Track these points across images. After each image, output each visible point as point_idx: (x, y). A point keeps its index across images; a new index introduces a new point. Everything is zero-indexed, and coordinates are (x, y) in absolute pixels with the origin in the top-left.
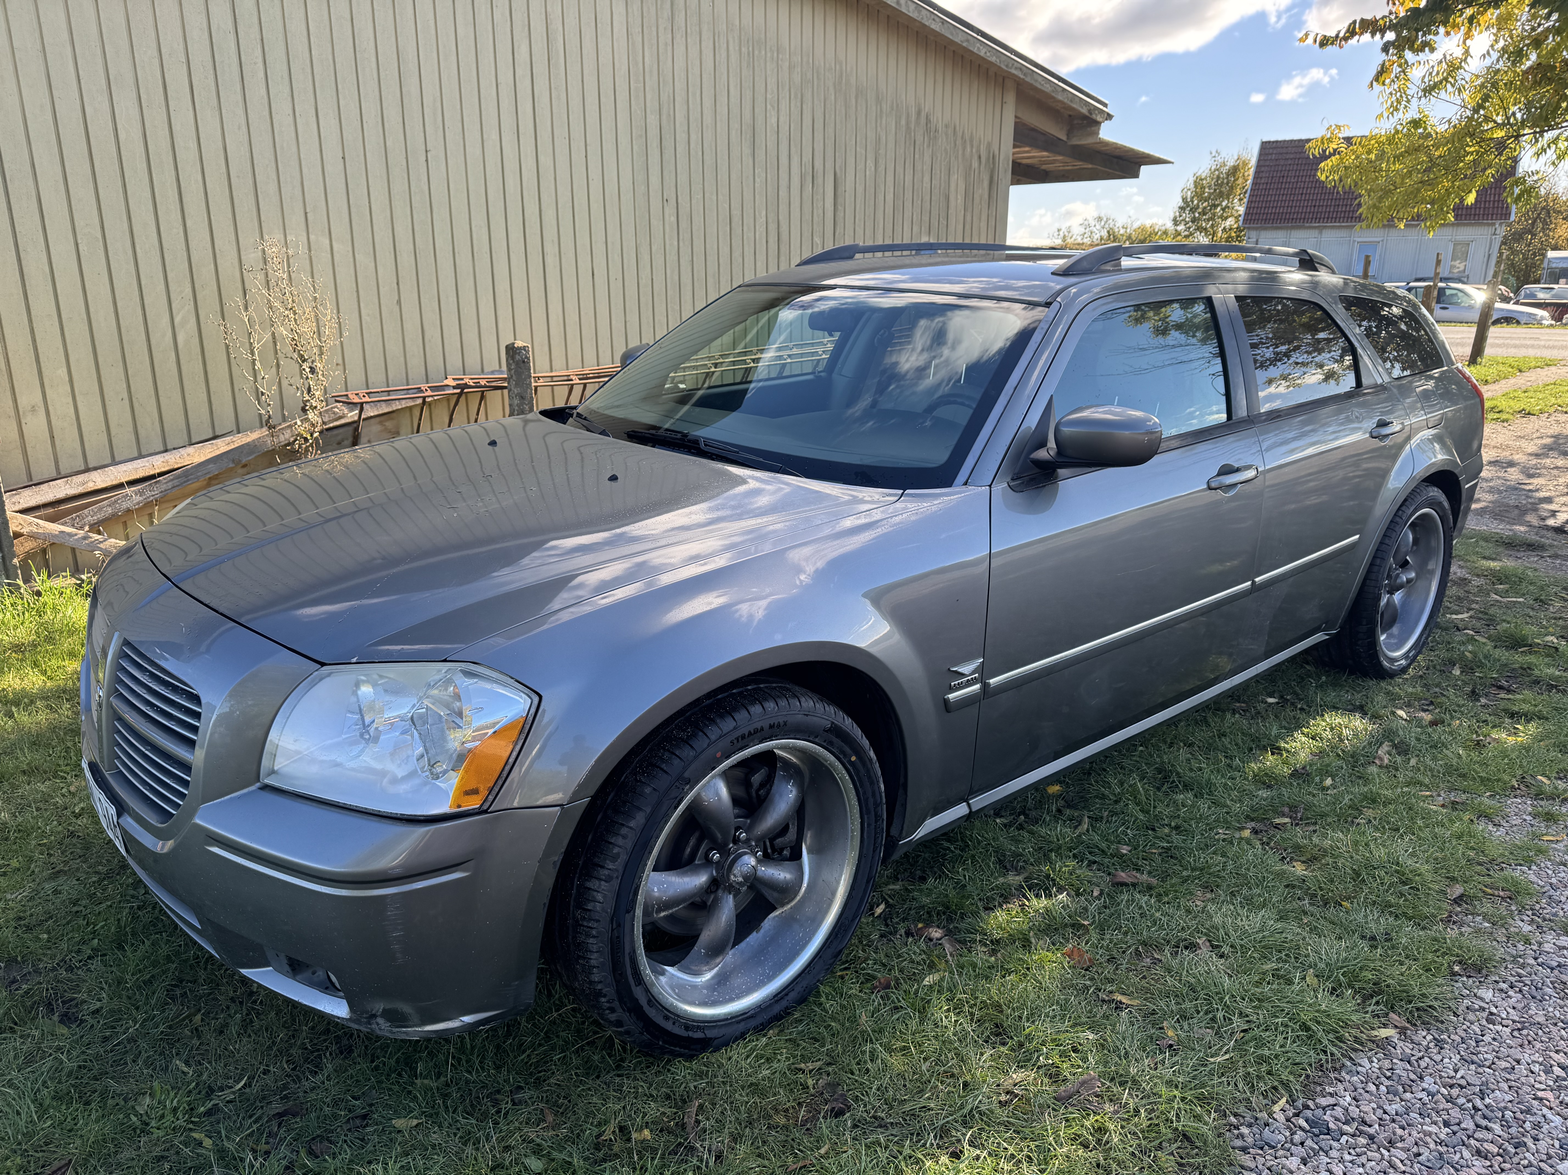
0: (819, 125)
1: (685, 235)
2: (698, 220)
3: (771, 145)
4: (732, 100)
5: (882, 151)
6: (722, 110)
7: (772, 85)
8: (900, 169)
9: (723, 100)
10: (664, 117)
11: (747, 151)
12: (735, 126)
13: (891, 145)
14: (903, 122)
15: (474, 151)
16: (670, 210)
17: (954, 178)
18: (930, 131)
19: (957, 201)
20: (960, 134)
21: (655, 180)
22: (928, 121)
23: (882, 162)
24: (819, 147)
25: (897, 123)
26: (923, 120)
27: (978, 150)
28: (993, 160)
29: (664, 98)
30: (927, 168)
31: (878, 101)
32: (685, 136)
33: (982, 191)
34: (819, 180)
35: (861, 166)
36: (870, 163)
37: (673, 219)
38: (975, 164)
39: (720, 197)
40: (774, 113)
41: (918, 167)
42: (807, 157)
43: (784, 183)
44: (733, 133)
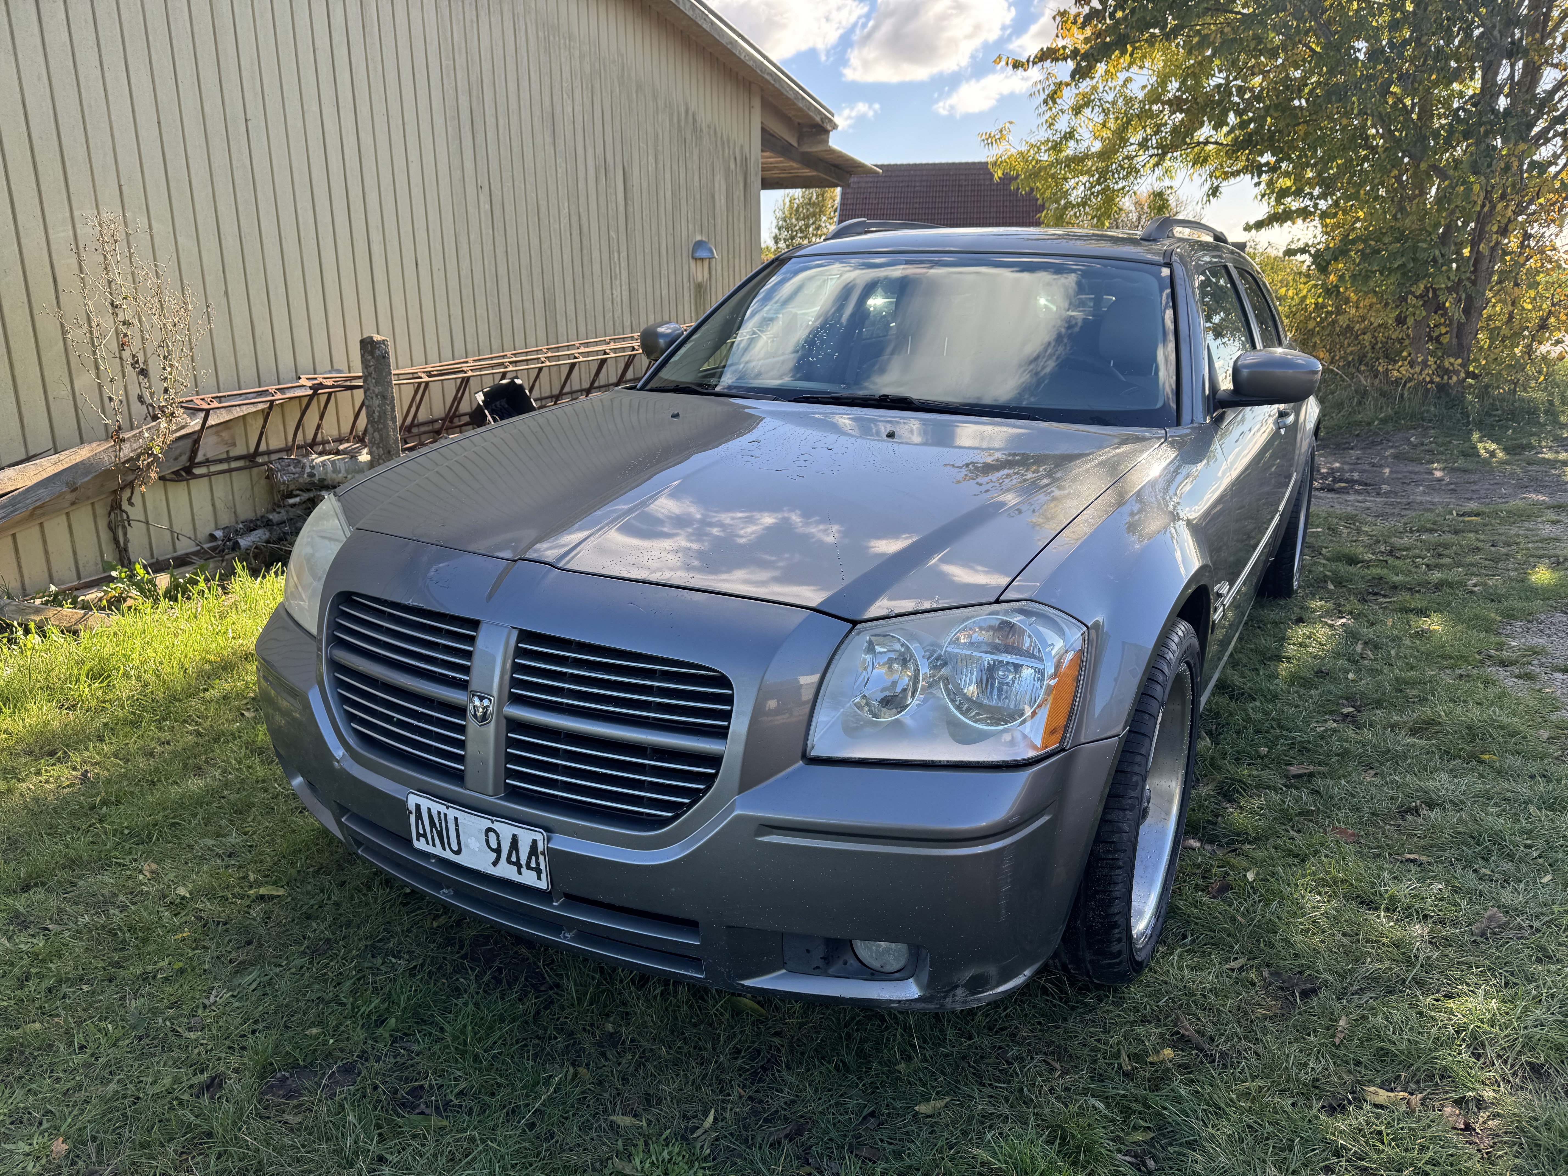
0: (607, 117)
1: (499, 225)
2: (509, 208)
3: (569, 135)
4: (533, 85)
5: (660, 148)
6: (525, 95)
7: (566, 74)
8: (675, 167)
9: (524, 84)
10: (474, 99)
11: (549, 139)
12: (537, 113)
13: (667, 143)
14: (675, 120)
15: (295, 123)
16: (484, 198)
17: (717, 178)
18: (696, 129)
19: (721, 201)
20: (719, 135)
21: (469, 165)
22: (694, 121)
23: (660, 158)
24: (609, 141)
25: (671, 120)
26: (690, 120)
27: (734, 153)
28: (745, 161)
29: (473, 78)
30: (696, 167)
31: (655, 98)
32: (493, 120)
33: (739, 192)
34: (611, 174)
35: (644, 162)
36: (651, 159)
37: (488, 207)
38: (732, 166)
39: (528, 186)
40: (569, 102)
41: (689, 166)
42: (599, 150)
43: (581, 175)
44: (536, 119)
